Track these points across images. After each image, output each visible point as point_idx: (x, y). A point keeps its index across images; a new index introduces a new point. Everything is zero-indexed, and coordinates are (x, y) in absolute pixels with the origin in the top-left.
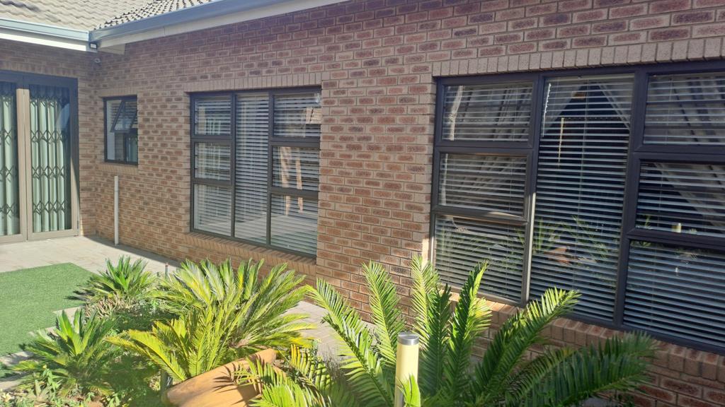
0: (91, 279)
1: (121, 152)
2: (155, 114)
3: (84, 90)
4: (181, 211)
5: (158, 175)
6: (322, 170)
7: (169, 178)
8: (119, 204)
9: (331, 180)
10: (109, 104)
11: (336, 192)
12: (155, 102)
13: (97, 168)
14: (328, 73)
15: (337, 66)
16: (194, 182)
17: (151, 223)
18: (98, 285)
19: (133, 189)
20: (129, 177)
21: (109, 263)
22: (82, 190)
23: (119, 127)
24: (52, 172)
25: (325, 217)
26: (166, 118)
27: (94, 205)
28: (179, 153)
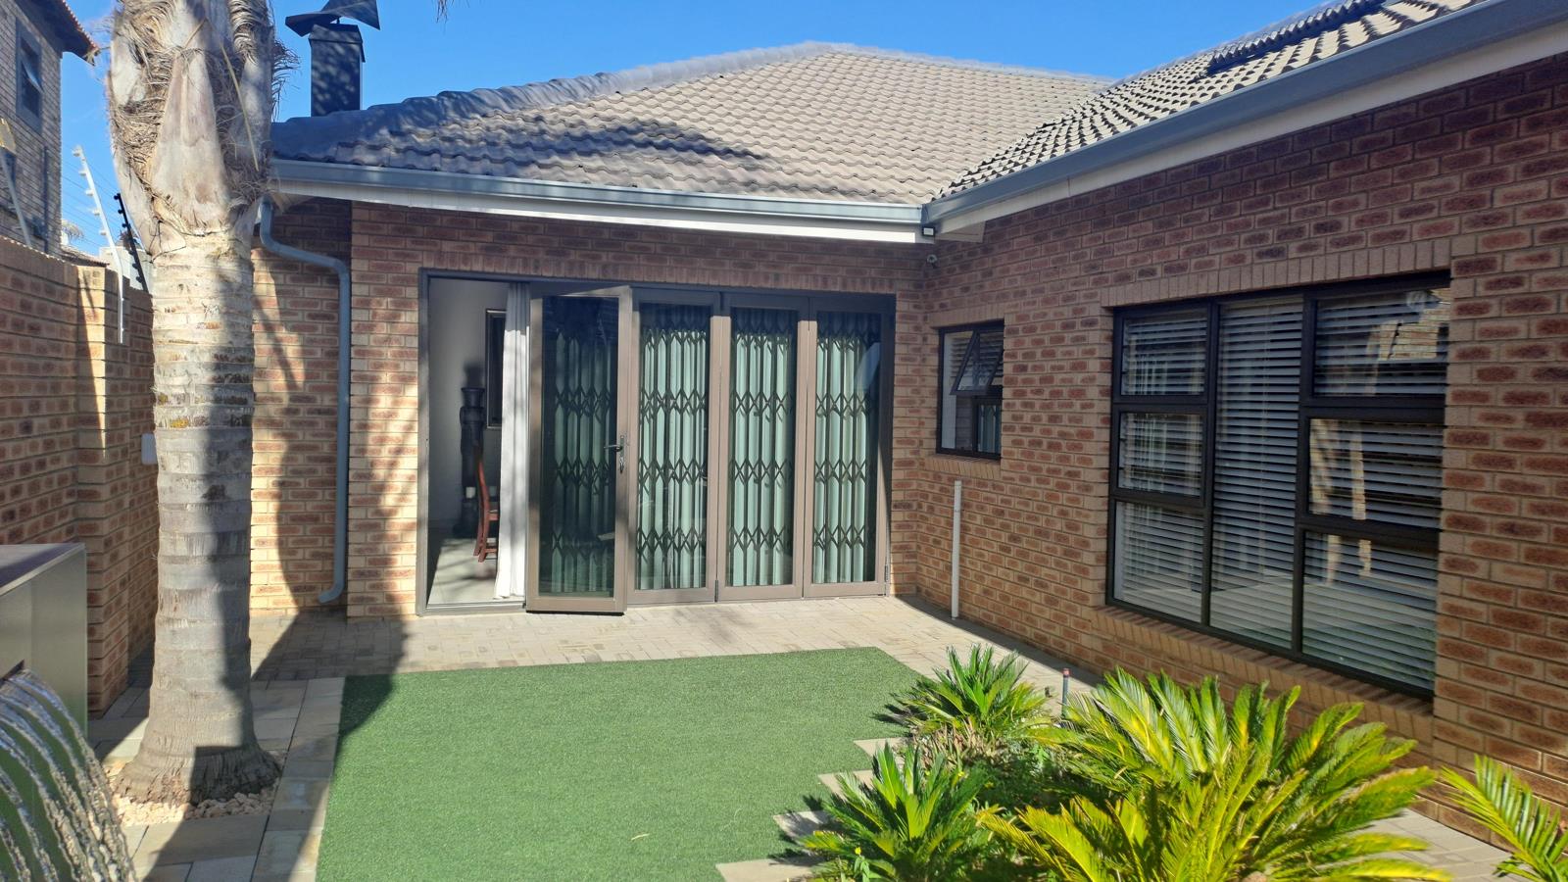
0: (919, 685)
1: (967, 433)
2: (1039, 355)
3: (906, 317)
4: (1088, 558)
5: (1039, 481)
6: (1450, 478)
7: (1063, 487)
8: (962, 538)
9: (1476, 502)
10: (949, 341)
11: (1495, 534)
12: (1038, 332)
13: (923, 464)
14: (1471, 238)
15: (1499, 218)
16: (1116, 497)
17: (1023, 579)
18: (933, 699)
19: (989, 507)
20: (982, 484)
21: (953, 656)
22: (895, 506)
23: (966, 383)
24: (847, 472)
25: (1460, 597)
26: (1060, 363)
27: (915, 537)
28: (1086, 435)
